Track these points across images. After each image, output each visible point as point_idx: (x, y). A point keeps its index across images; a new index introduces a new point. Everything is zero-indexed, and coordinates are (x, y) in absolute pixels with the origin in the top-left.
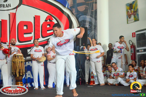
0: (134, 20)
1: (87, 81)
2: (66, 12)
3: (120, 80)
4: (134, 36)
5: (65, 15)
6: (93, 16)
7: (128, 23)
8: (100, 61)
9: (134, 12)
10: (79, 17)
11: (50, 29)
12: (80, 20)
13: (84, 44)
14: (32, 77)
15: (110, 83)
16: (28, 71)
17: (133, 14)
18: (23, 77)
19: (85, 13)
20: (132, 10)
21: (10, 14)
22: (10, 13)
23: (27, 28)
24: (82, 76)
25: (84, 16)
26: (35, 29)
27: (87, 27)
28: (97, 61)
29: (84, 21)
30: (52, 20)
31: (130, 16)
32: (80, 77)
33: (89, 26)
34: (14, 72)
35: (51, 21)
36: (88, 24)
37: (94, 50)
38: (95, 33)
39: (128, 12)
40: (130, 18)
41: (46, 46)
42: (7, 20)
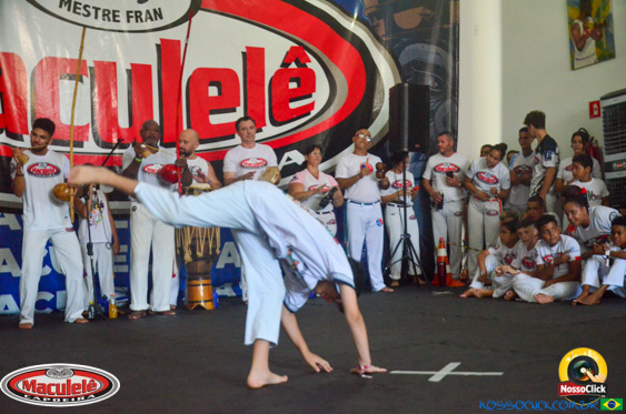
0: (595, 57)
2: (353, 34)
4: (595, 113)
7: (573, 68)
9: (598, 26)
11: (300, 94)
13: (417, 146)
14: (238, 265)
17: (593, 35)
18: (208, 263)
19: (421, 35)
20: (591, 20)
21: (159, 43)
22: (162, 40)
23: (220, 92)
25: (417, 45)
26: (248, 94)
27: (428, 87)
29: (420, 65)
30: (308, 64)
31: (581, 43)
33: (436, 80)
36: (432, 74)
39: (573, 27)
40: (580, 50)
41: (287, 155)
42: (150, 67)
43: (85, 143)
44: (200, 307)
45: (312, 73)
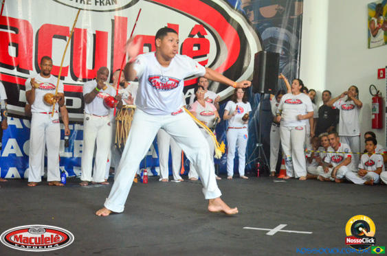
0: (383, 41)
1: (273, 169)
3: (345, 171)
4: (382, 76)
6: (294, 29)
7: (369, 47)
8: (302, 129)
9: (386, 23)
10: (263, 29)
11: (199, 55)
12: (264, 36)
13: (270, 90)
14: (156, 156)
15: (321, 176)
17: (383, 27)
19: (276, 22)
20: (382, 18)
22: (115, 17)
23: (150, 50)
24: (263, 158)
25: (273, 29)
27: (278, 54)
28: (296, 128)
29: (274, 40)
30: (205, 36)
31: (376, 32)
32: (257, 161)
33: (284, 50)
34: (120, 142)
35: (202, 36)
36: (281, 46)
37: (294, 103)
38: (295, 67)
39: (371, 22)
40: (374, 36)
41: (189, 91)
42: (107, 33)
43: (66, 77)
45: (207, 42)
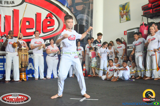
0: (126, 20)
2: (65, 11)
4: (125, 34)
5: (65, 13)
6: (90, 15)
7: (120, 22)
9: (127, 12)
10: (77, 15)
11: (50, 26)
12: (78, 18)
14: (33, 69)
16: (30, 63)
17: (125, 14)
18: (25, 68)
19: (82, 12)
20: (125, 11)
21: (13, 10)
23: (29, 24)
25: (82, 15)
26: (37, 25)
27: (84, 25)
29: (82, 19)
30: (53, 18)
31: (123, 16)
33: (86, 24)
35: (51, 18)
36: (85, 22)
39: (121, 12)
40: (122, 18)
41: (47, 41)
42: (10, 16)
44: (23, 80)
